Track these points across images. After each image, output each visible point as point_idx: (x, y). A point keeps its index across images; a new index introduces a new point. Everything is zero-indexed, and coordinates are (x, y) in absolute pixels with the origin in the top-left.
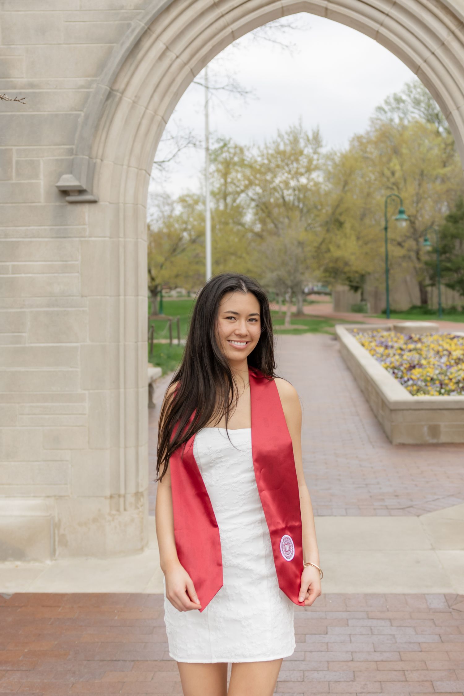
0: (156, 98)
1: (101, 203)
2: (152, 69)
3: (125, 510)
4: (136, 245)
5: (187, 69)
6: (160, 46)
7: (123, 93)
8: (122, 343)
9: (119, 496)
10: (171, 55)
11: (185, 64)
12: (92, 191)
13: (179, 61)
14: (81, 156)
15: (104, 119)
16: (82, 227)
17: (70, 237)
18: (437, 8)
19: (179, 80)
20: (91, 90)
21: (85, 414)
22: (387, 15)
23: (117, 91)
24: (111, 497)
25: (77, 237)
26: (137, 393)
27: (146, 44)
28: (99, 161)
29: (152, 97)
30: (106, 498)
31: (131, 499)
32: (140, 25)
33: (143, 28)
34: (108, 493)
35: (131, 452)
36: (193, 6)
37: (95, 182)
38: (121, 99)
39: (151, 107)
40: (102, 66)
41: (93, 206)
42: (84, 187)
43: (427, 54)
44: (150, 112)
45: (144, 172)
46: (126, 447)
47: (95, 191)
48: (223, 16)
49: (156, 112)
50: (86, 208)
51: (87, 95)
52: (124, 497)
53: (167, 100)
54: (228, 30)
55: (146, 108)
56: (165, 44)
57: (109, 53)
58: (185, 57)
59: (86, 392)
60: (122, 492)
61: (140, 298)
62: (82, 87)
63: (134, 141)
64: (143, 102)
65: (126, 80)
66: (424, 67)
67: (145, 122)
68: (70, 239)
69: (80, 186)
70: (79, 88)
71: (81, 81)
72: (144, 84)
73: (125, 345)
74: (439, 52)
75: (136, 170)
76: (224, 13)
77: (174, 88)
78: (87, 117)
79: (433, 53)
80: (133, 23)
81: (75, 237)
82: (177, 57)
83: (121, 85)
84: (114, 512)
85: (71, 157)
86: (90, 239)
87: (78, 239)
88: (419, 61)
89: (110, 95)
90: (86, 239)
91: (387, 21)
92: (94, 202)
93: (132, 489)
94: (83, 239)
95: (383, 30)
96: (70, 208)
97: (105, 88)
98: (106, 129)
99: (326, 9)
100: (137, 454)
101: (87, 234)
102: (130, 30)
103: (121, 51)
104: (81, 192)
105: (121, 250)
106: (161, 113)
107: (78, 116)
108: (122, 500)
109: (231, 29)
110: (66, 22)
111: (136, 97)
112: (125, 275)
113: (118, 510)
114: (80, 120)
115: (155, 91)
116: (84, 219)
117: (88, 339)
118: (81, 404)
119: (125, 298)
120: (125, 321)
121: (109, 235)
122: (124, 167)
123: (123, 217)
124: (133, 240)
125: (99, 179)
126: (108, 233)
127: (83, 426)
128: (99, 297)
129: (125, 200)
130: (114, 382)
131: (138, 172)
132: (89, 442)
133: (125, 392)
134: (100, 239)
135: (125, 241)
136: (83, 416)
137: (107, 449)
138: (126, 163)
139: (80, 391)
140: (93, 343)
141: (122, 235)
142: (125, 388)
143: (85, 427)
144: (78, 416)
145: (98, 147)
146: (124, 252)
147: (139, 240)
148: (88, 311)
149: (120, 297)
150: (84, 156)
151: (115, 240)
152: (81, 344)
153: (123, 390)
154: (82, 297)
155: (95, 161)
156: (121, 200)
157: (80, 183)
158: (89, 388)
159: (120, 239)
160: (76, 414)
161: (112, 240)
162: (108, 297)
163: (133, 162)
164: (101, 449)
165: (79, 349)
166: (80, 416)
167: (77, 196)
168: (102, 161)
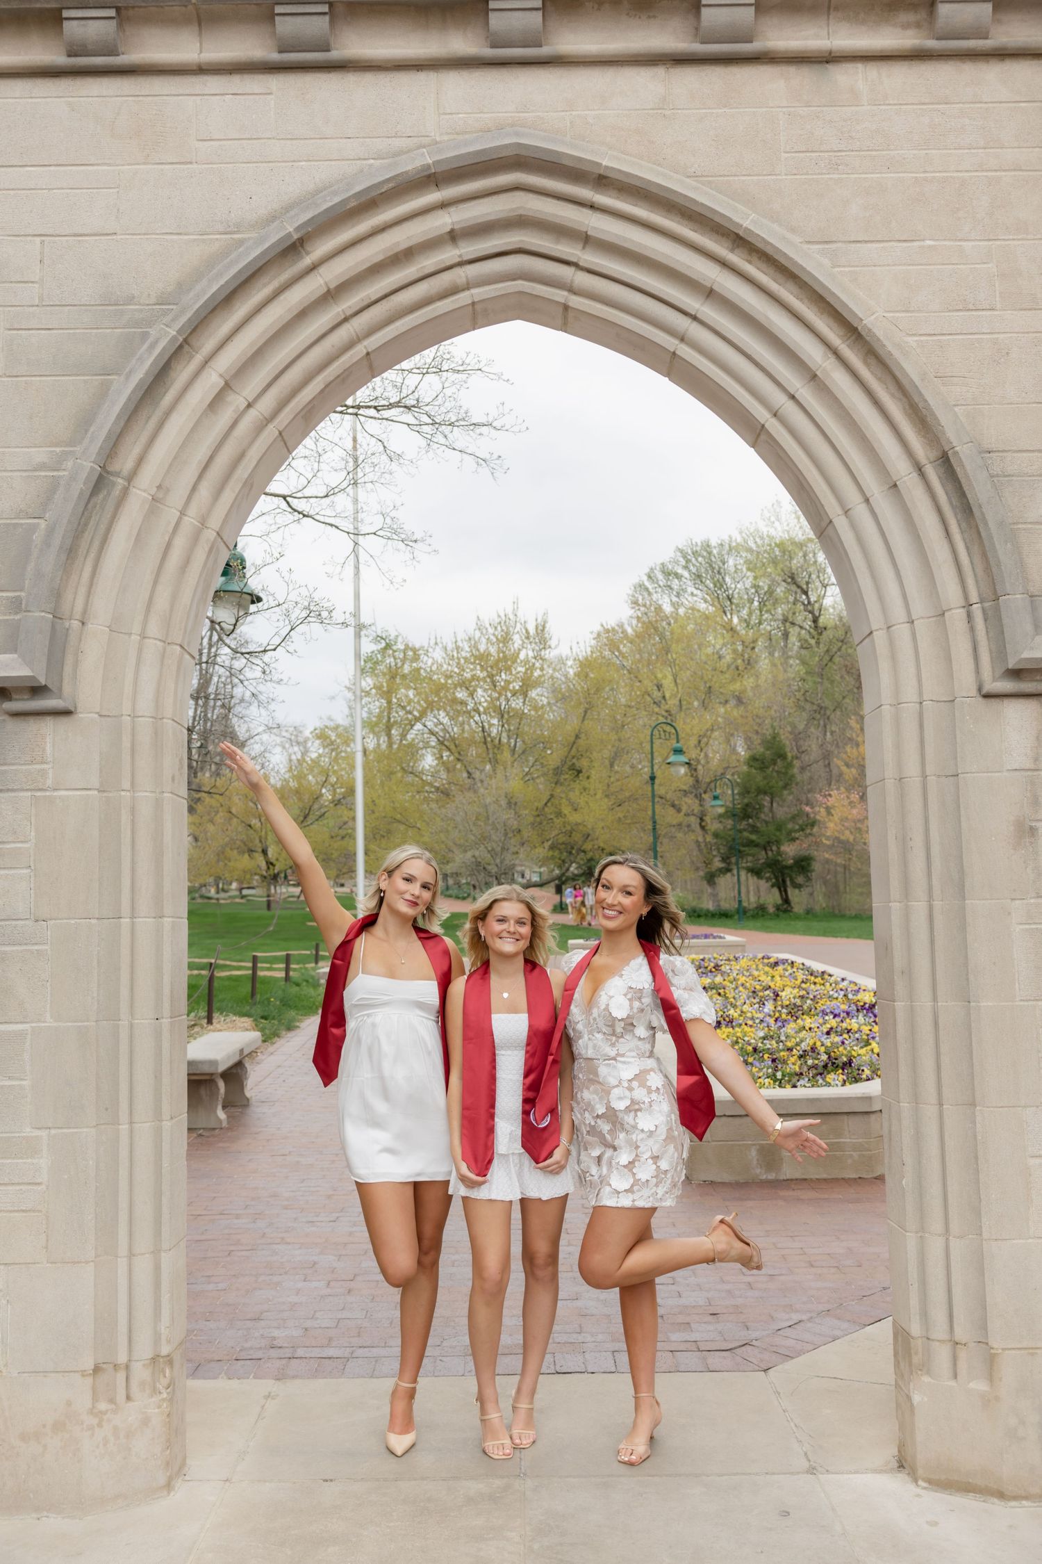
0: (204, 492)
1: (82, 715)
2: (193, 430)
3: (128, 1398)
4: (158, 805)
5: (271, 431)
6: (211, 380)
7: (130, 479)
8: (124, 1023)
9: (116, 1367)
10: (236, 401)
11: (269, 420)
12: (60, 689)
13: (253, 414)
14: (37, 614)
15: (87, 536)
16: (38, 767)
17: (13, 790)
18: (801, 300)
19: (254, 453)
20: (61, 473)
21: (39, 1184)
22: (694, 318)
23: (118, 474)
24: (97, 1370)
25: (27, 790)
26: (158, 1132)
27: (182, 374)
28: (75, 624)
29: (194, 489)
30: (83, 1374)
31: (140, 1372)
32: (165, 334)
33: (174, 339)
34: (89, 1365)
35: (143, 1266)
36: (282, 297)
37: (68, 669)
38: (125, 491)
39: (193, 511)
40: (85, 421)
41: (63, 722)
42: (43, 681)
43: (779, 399)
44: (190, 521)
45: (178, 648)
46: (131, 1255)
47: (67, 689)
48: (346, 320)
49: (203, 522)
50: (48, 725)
51: (54, 486)
52: (127, 1367)
53: (228, 496)
54: (360, 350)
55: (183, 513)
56: (221, 376)
57: (103, 393)
58: (267, 404)
59: (44, 1133)
60: (122, 1358)
61: (167, 921)
62: (42, 467)
63: (156, 582)
64: (177, 498)
65: (136, 451)
66: (773, 426)
67: (180, 543)
68: (13, 794)
69: (33, 678)
70: (35, 470)
71: (40, 455)
72: (178, 459)
73: (131, 1026)
74: (805, 393)
75: (159, 645)
76: (349, 313)
77: (243, 472)
78: (51, 531)
79: (793, 397)
80: (153, 332)
81: (23, 790)
82: (249, 406)
83: (125, 463)
84: (103, 1406)
85: (17, 617)
86: (56, 794)
87: (29, 794)
88: (761, 414)
89: (100, 482)
90: (48, 794)
91: (695, 331)
92: (67, 713)
93: (144, 1350)
94: (39, 794)
95: (685, 351)
96: (12, 725)
97: (89, 467)
98: (92, 556)
99: (566, 308)
100: (157, 1268)
101: (49, 782)
102: (145, 346)
103: (124, 390)
104: (37, 690)
105: (125, 817)
106: (215, 522)
107: (33, 528)
108: (121, 1376)
109: (365, 347)
110: (10, 329)
111: (159, 487)
112: (133, 870)
113: (112, 1401)
114: (38, 537)
115: (200, 477)
116: (44, 750)
117: (48, 1015)
118: (29, 1160)
119: (133, 924)
120: (132, 973)
121: (97, 785)
122: (133, 637)
123: (129, 745)
124: (153, 795)
125: (76, 663)
126: (95, 781)
127: (34, 1211)
128: (73, 922)
129: (134, 710)
130: (107, 1109)
131: (165, 649)
132: (47, 1247)
133: (131, 1131)
134: (78, 793)
135: (133, 798)
136: (35, 1187)
137: (87, 1262)
138: (137, 628)
139: (28, 1131)
140: (60, 1024)
141: (126, 784)
142: (131, 1123)
143: (41, 1211)
144: (24, 1187)
145: (76, 593)
146: (133, 821)
147: (165, 795)
148: (49, 952)
149: (122, 920)
150: (43, 614)
151: (111, 795)
152: (33, 1025)
153: (127, 1126)
154: (37, 921)
155: (67, 624)
156: (126, 709)
157: (33, 671)
158: (50, 1125)
159: (123, 793)
160: (19, 1184)
161: (105, 794)
162: (94, 921)
163: (154, 629)
164: (74, 1263)
165: (29, 1037)
166: (30, 1187)
167: (28, 699)
168: (83, 623)
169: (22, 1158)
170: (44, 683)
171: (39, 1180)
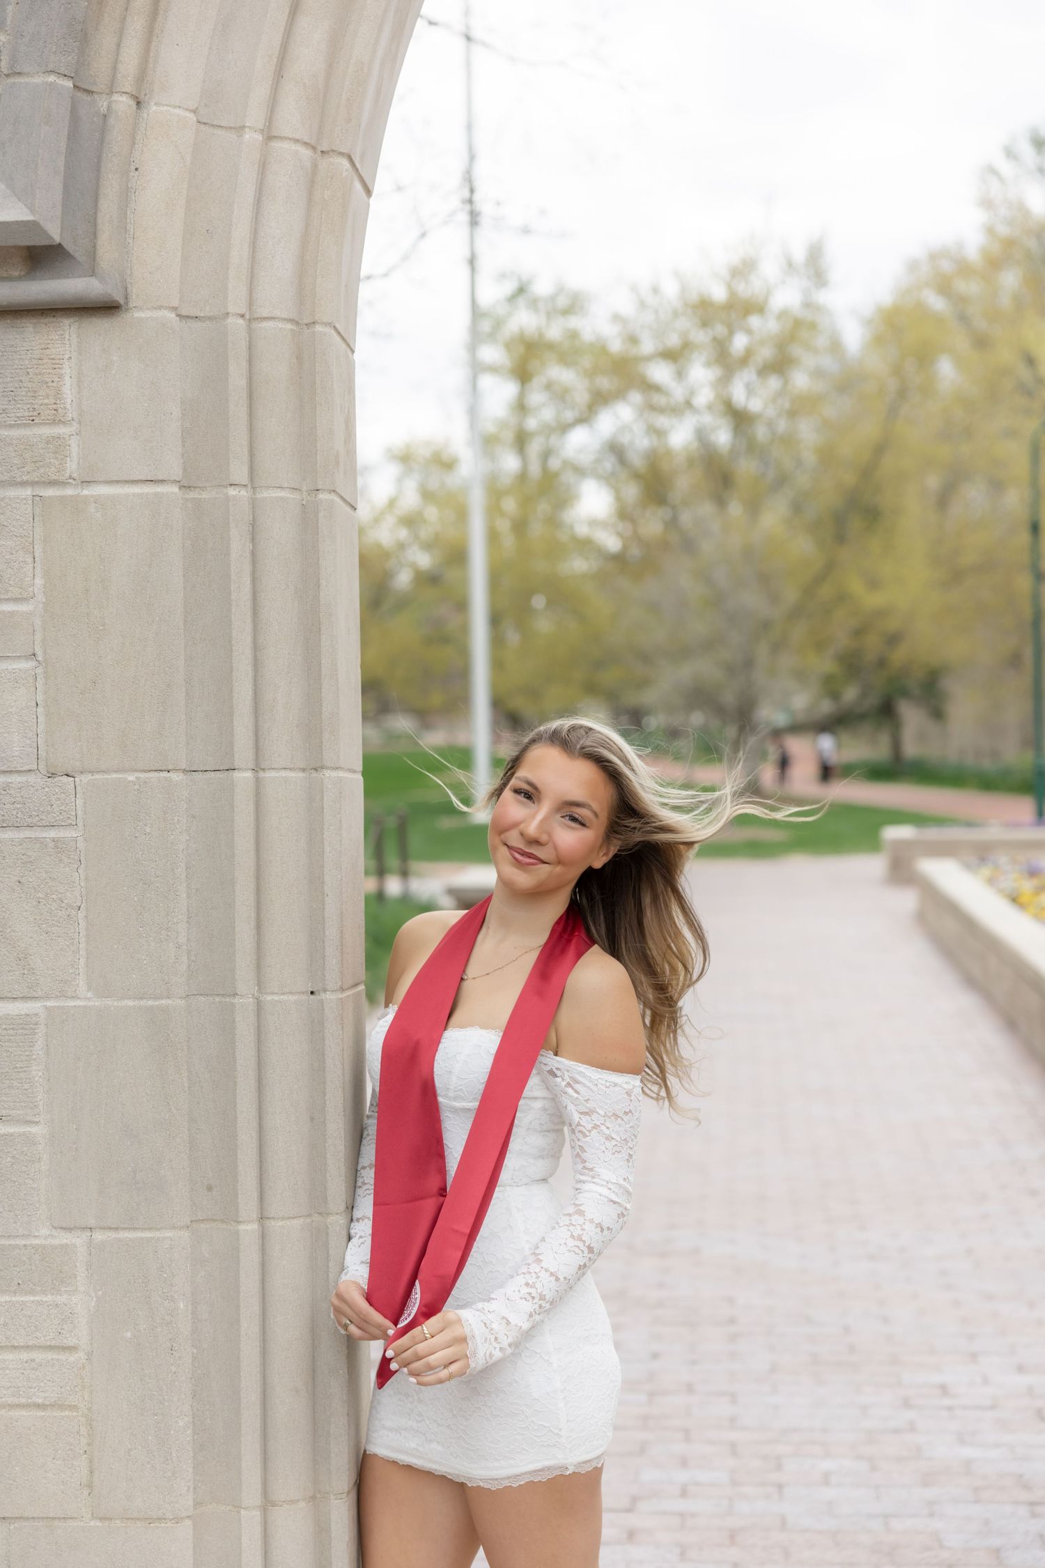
1: (140, 314)
4: (307, 517)
8: (245, 1002)
12: (93, 254)
14: (37, 80)
16: (47, 431)
21: (71, 1349)
25: (24, 484)
26: (320, 1239)
28: (123, 103)
35: (296, 1525)
37: (108, 206)
41: (99, 327)
42: (55, 233)
45: (342, 163)
46: (267, 1503)
47: (107, 252)
59: (78, 1240)
61: (330, 776)
69: (32, 226)
73: (259, 1006)
75: (306, 153)
81: (13, 483)
86: (86, 491)
87: (28, 492)
90: (69, 492)
92: (107, 308)
94: (50, 492)
101: (72, 466)
104: (41, 256)
105: (238, 546)
112: (257, 665)
116: (58, 394)
117: (81, 982)
118: (49, 1298)
119: (258, 781)
120: (258, 891)
121: (176, 472)
122: (248, 136)
123: (243, 383)
124: (295, 496)
125: (126, 196)
126: (173, 466)
127: (62, 1407)
128: (131, 778)
129: (250, 304)
130: (210, 1188)
131: (315, 166)
132: (90, 1486)
133: (263, 1236)
134: (137, 489)
135: (254, 503)
136: (62, 1356)
137: (178, 1520)
138: (255, 117)
139: (44, 1235)
140: (109, 1002)
141: (239, 472)
142: (262, 1218)
143: (73, 1408)
144: (39, 1356)
145: (121, 33)
146: (253, 554)
147: (322, 496)
148: (81, 845)
149: (236, 774)
150: (52, 78)
151: (205, 495)
152: (49, 1004)
153: (255, 1226)
154: (52, 775)
155: (103, 105)
156: (236, 303)
157: (32, 211)
158: (92, 1222)
159: (232, 492)
160: (27, 1348)
161: (193, 495)
162: (176, 777)
163: (292, 119)
164: (150, 1520)
165: (41, 1030)
166: (49, 1356)
167: (19, 278)
168: (138, 103)
169: (32, 1292)
170: (57, 239)
171: (71, 1342)
